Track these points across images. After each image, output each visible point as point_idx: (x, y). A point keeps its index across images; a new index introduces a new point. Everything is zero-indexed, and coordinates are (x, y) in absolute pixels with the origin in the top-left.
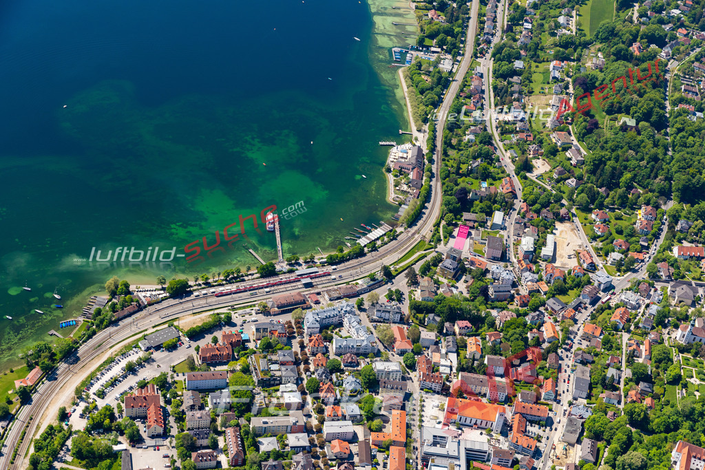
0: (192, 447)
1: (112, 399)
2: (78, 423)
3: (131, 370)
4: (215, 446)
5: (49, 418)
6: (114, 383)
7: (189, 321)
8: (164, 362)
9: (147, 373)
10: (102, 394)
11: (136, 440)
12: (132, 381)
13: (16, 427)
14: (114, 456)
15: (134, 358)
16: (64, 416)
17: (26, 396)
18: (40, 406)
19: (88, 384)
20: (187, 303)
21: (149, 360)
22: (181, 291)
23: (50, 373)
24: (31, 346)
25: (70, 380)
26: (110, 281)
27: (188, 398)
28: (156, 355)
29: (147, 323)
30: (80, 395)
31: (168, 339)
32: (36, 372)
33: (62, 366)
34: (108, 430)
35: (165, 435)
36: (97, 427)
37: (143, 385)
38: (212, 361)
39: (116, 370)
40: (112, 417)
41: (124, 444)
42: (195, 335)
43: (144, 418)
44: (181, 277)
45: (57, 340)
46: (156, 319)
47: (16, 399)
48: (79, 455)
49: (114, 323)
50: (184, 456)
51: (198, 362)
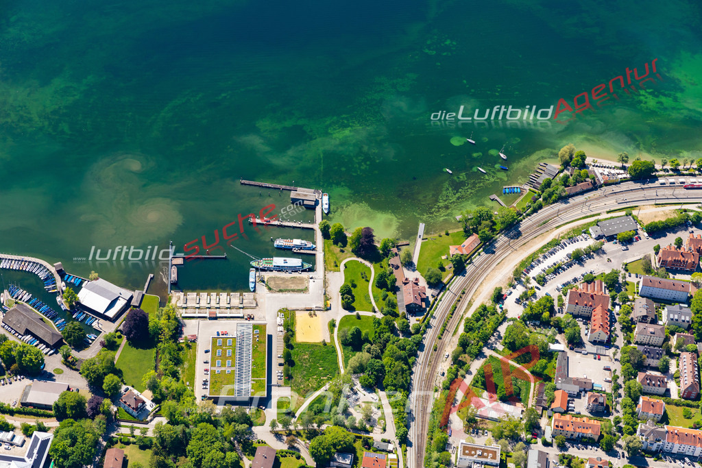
0: (640, 366)
1: (552, 289)
2: (514, 310)
3: (578, 258)
4: (665, 370)
5: (482, 296)
6: (557, 270)
7: (650, 213)
9: (595, 266)
10: (542, 281)
11: (575, 343)
12: (577, 271)
13: (446, 298)
14: (550, 355)
15: (583, 244)
16: (499, 298)
17: (460, 267)
18: (473, 279)
19: (528, 265)
20: (650, 190)
21: (599, 251)
22: (644, 175)
23: (488, 245)
24: (471, 209)
25: (509, 259)
26: (564, 149)
27: (640, 308)
28: (608, 246)
29: (601, 206)
30: (518, 277)
31: (624, 231)
32: (472, 241)
33: (502, 239)
34: (546, 324)
35: (609, 344)
36: (534, 318)
37: (590, 280)
38: (673, 267)
39: (561, 256)
40: (552, 311)
41: (561, 345)
42: (656, 231)
43: (587, 319)
45: (499, 208)
46: (612, 203)
47: (449, 266)
48: (512, 346)
49: (564, 199)
50: (630, 375)
51: (655, 263)
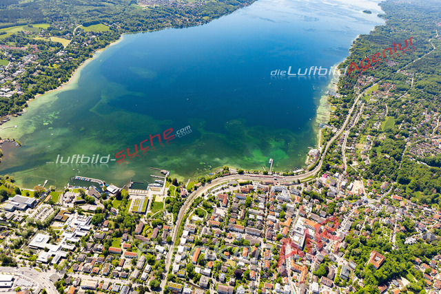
0: (232, 212)
1: (216, 195)
2: (206, 198)
3: (223, 189)
4: (238, 213)
5: (200, 195)
6: (218, 191)
7: (241, 181)
8: (232, 189)
9: (227, 191)
10: (214, 193)
11: (219, 206)
12: (222, 191)
13: (191, 195)
14: (212, 208)
15: (224, 186)
16: (203, 195)
17: (196, 188)
18: (198, 191)
19: (211, 189)
20: (242, 176)
21: (228, 188)
22: (241, 173)
23: (203, 184)
24: (200, 177)
25: (208, 187)
26: (224, 166)
27: (234, 199)
28: (230, 187)
29: (230, 179)
30: (208, 191)
31: (235, 184)
32: (200, 183)
33: (206, 183)
34: (212, 201)
35: (226, 207)
36: (210, 200)
37: (224, 193)
38: (244, 192)
39: (219, 188)
40: (214, 199)
41: (215, 206)
42: (241, 184)
43: (222, 201)
44: (243, 169)
45: (207, 177)
46: (233, 178)
47: (193, 188)
48: (204, 206)
49: (222, 176)
50: (229, 213)
51: (240, 191)
